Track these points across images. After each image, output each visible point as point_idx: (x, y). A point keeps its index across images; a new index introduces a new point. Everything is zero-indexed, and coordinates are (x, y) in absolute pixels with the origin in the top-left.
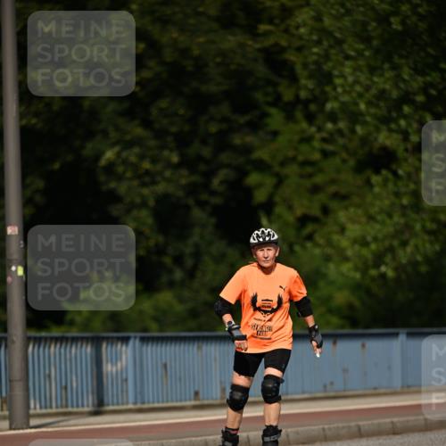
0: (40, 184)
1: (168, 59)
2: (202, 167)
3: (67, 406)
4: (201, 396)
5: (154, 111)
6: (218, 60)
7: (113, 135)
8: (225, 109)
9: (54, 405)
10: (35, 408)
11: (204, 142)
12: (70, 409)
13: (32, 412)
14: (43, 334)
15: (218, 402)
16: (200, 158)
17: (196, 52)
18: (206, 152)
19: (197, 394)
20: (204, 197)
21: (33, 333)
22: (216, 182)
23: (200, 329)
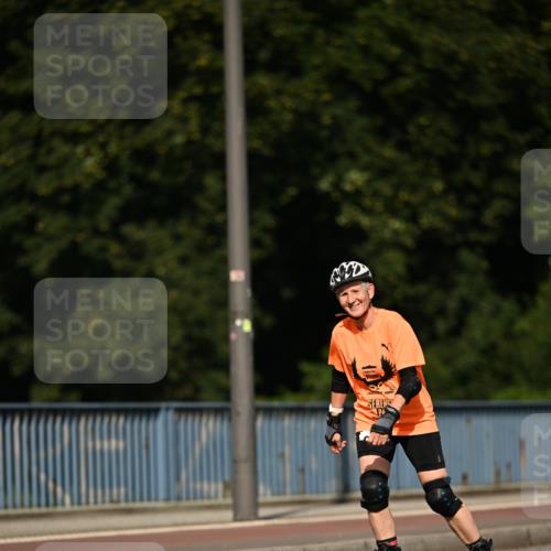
0: (268, 220)
1: (429, 65)
2: (473, 198)
3: (304, 492)
4: (470, 479)
5: (412, 129)
6: (492, 65)
7: (365, 158)
8: (500, 126)
9: (288, 490)
10: (265, 494)
11: (475, 166)
12: (308, 497)
13: (261, 499)
14: (276, 403)
15: (491, 487)
16: (469, 187)
17: (464, 56)
18: (476, 179)
19: (465, 478)
20: (474, 236)
21: (262, 403)
22: (488, 217)
23: (469, 397)
